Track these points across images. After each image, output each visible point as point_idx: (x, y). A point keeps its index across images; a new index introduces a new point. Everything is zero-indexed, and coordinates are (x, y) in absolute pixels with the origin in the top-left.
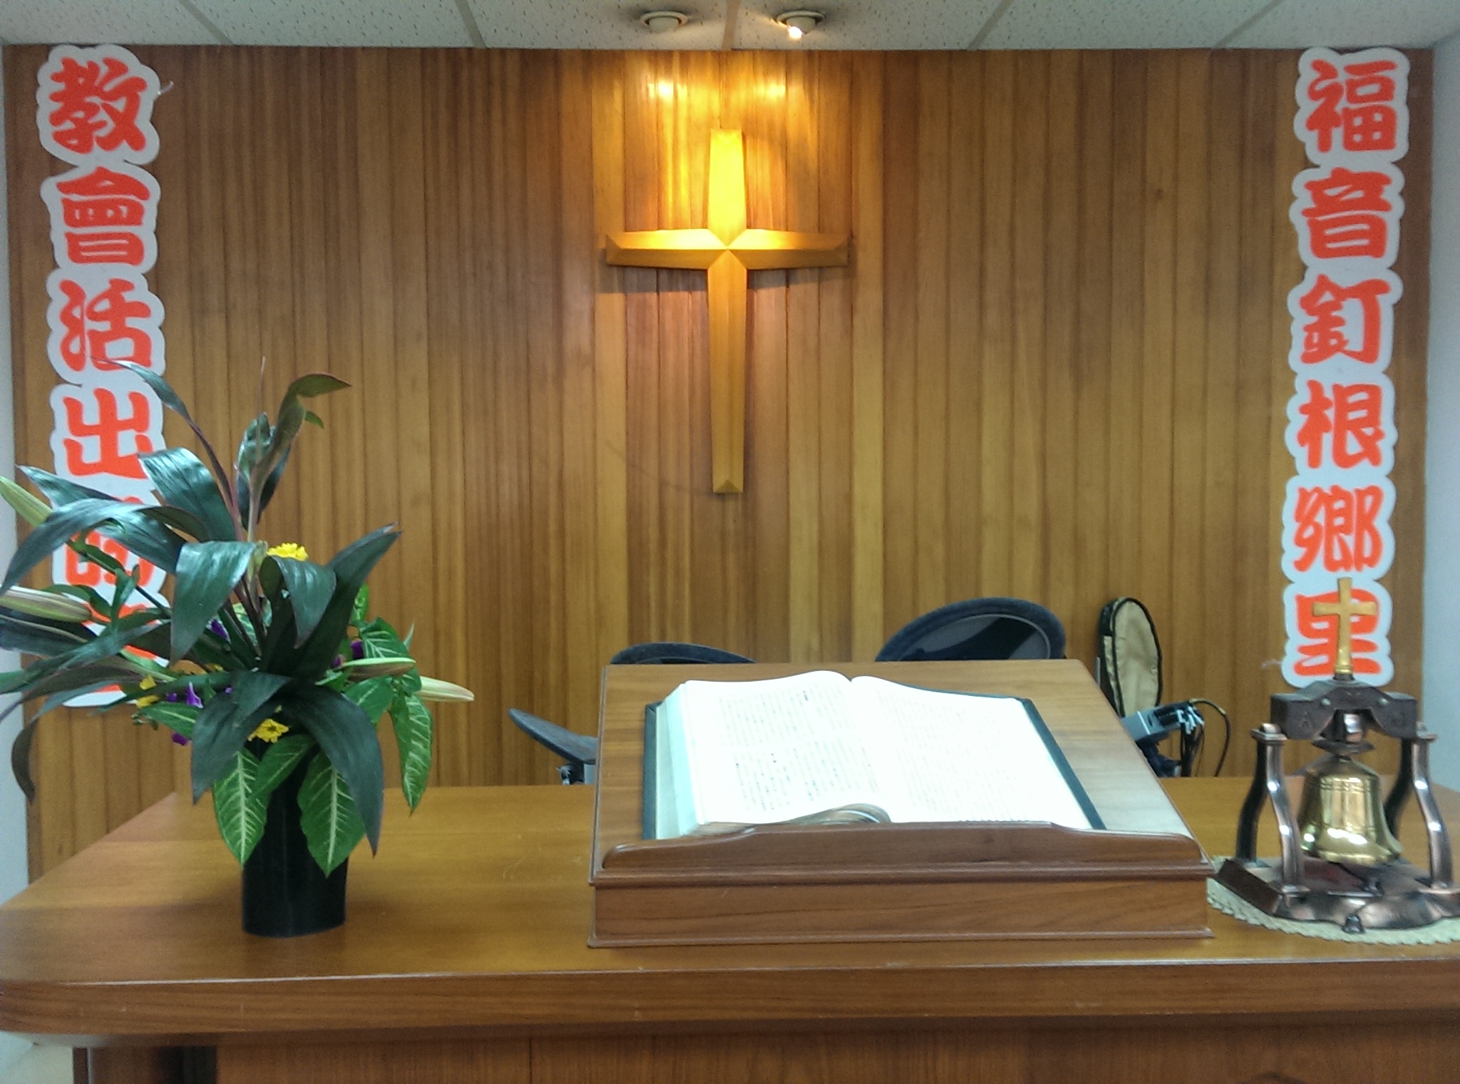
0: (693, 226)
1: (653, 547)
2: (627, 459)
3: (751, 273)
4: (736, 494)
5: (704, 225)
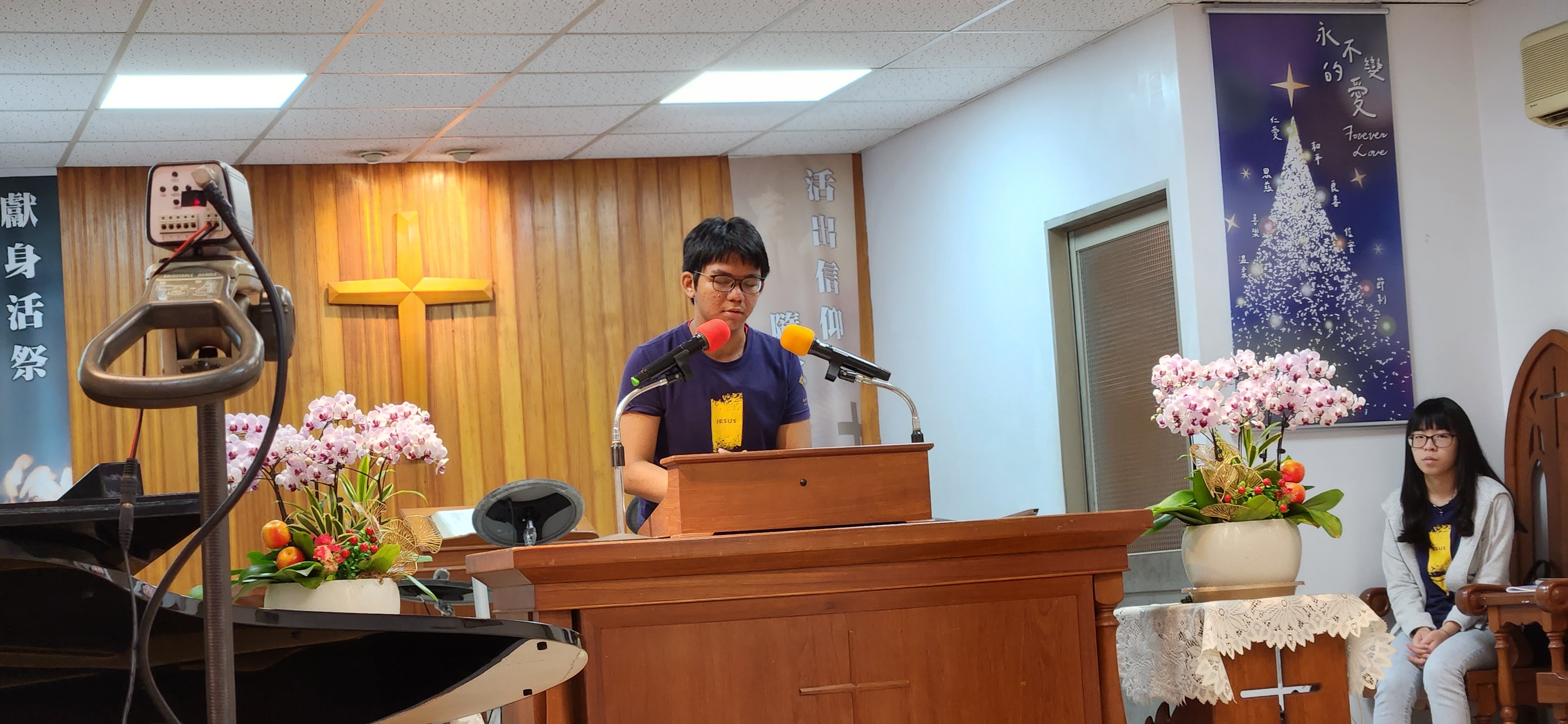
0: (386, 276)
3: (427, 306)
5: (395, 275)
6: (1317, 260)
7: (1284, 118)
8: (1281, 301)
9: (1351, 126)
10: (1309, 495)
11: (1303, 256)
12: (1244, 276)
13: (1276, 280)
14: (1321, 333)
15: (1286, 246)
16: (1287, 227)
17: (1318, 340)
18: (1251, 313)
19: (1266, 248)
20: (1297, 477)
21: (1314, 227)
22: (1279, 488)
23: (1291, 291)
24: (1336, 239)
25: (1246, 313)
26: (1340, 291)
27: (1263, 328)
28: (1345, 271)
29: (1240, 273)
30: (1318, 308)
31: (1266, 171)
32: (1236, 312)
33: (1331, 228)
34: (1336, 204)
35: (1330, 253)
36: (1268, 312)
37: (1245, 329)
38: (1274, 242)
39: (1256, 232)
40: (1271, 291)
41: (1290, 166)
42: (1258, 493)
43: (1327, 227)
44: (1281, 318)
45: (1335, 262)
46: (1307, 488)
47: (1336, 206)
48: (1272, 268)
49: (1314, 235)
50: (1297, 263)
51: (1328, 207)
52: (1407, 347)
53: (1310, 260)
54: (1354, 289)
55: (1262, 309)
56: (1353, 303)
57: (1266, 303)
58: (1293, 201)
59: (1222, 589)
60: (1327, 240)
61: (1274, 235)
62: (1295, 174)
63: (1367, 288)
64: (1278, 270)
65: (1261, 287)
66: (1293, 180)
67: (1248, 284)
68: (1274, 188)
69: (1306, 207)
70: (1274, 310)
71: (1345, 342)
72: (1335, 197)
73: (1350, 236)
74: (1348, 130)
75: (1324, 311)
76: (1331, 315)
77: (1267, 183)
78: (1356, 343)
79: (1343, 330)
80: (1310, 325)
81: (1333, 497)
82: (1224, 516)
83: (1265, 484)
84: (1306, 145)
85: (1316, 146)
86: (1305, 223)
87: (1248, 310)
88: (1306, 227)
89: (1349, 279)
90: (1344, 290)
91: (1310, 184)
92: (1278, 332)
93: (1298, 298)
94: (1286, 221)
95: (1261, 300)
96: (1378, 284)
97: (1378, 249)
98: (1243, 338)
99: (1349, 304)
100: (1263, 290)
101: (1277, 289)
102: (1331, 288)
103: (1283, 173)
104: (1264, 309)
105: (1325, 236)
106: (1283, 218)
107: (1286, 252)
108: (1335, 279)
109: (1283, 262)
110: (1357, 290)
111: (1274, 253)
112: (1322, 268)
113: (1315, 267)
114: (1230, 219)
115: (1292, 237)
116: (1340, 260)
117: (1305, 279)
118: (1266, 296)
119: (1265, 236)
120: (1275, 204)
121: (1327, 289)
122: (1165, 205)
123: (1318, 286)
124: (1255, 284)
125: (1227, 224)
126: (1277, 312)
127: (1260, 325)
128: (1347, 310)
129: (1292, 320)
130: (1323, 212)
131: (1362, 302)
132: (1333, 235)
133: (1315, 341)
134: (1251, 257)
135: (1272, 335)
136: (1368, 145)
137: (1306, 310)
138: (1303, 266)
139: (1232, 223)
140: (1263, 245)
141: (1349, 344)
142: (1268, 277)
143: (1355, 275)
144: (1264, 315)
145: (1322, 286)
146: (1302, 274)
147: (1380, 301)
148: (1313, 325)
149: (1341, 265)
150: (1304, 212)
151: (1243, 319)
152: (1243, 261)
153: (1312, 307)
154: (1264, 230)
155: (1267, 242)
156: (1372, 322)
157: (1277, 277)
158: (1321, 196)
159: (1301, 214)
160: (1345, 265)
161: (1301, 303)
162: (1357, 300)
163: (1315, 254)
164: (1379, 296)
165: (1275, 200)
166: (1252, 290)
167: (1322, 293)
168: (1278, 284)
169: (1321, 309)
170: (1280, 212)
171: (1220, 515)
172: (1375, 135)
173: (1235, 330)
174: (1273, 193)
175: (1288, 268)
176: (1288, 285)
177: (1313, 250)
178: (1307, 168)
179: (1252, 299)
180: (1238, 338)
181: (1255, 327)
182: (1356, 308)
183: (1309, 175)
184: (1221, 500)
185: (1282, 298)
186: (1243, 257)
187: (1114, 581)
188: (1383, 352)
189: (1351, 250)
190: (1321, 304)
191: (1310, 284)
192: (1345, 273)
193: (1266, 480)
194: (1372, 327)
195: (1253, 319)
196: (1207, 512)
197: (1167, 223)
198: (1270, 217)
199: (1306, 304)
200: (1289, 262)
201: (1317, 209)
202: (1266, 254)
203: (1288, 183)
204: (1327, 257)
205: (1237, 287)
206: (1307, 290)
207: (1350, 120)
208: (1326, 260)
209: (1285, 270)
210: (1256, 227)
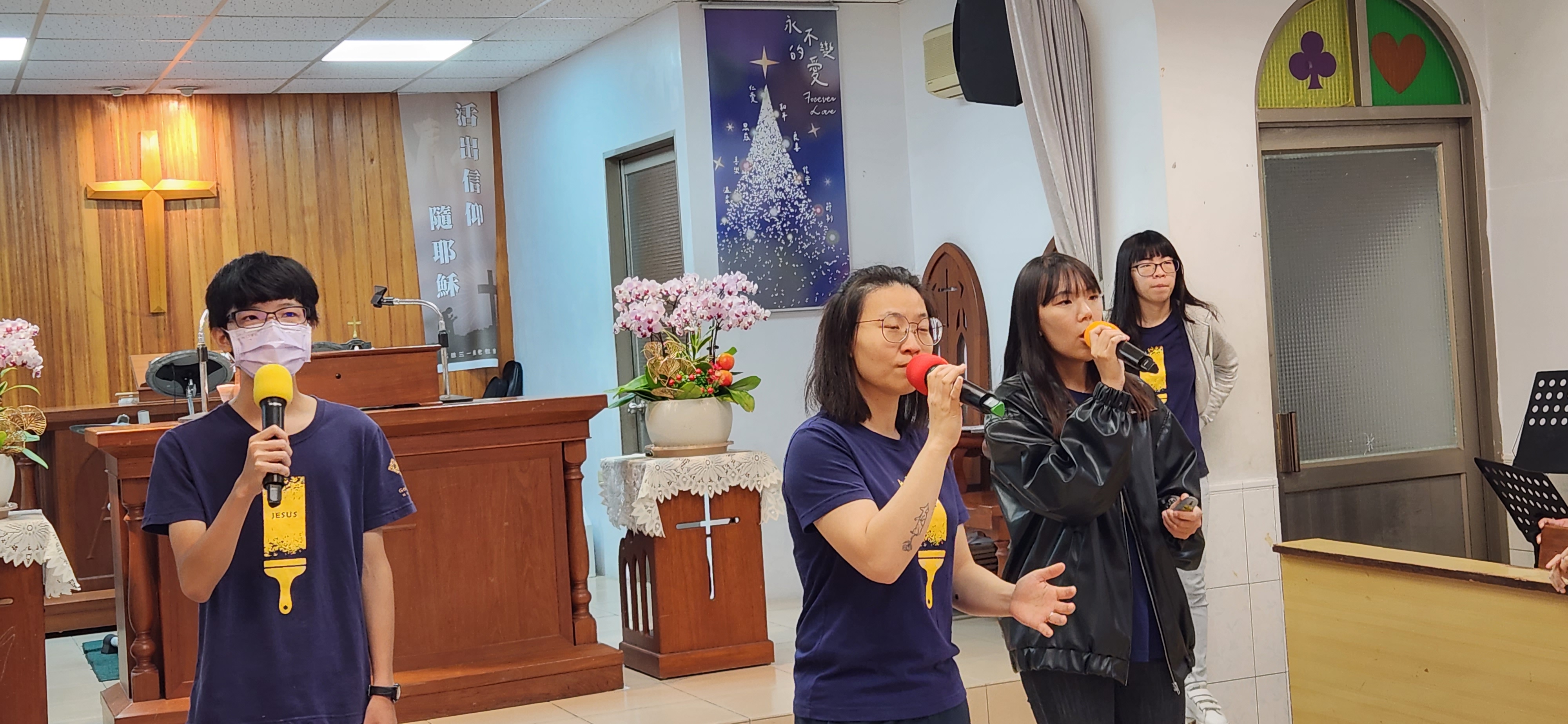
0: (133, 178)
1: (120, 345)
2: (104, 301)
3: (165, 201)
4: (164, 313)
5: (140, 178)
6: (782, 190)
7: (759, 87)
8: (755, 220)
9: (809, 93)
10: (735, 379)
11: (771, 187)
12: (727, 202)
13: (751, 205)
14: (784, 243)
15: (759, 180)
16: (760, 166)
17: (781, 248)
18: (732, 229)
19: (745, 182)
20: (727, 366)
21: (781, 166)
22: (708, 376)
23: (762, 213)
24: (797, 174)
25: (728, 229)
26: (798, 212)
27: (741, 239)
28: (803, 198)
29: (725, 200)
30: (782, 225)
31: (745, 125)
32: (721, 228)
33: (793, 167)
34: (797, 149)
35: (792, 185)
36: (747, 228)
37: (728, 240)
38: (750, 177)
39: (736, 170)
40: (747, 212)
41: (763, 122)
42: (692, 380)
43: (790, 166)
44: (754, 232)
45: (796, 191)
46: (734, 374)
47: (797, 150)
48: (749, 196)
49: (780, 172)
50: (767, 192)
51: (791, 151)
52: (848, 253)
53: (777, 190)
54: (809, 211)
55: (740, 226)
56: (809, 221)
57: (744, 222)
58: (764, 147)
59: (666, 449)
60: (790, 176)
61: (750, 172)
62: (767, 127)
63: (818, 210)
64: (753, 198)
65: (740, 210)
66: (765, 132)
67: (730, 208)
68: (751, 138)
69: (775, 152)
70: (749, 227)
71: (801, 249)
72: (797, 144)
73: (807, 172)
74: (807, 95)
75: (787, 227)
76: (792, 230)
77: (746, 134)
78: (810, 250)
79: (800, 241)
80: (776, 237)
81: (752, 382)
82: (669, 396)
83: (697, 373)
84: (775, 107)
85: (783, 107)
86: (774, 163)
87: (730, 226)
88: (774, 166)
89: (806, 204)
90: (802, 212)
91: (778, 134)
92: (752, 242)
93: (767, 218)
94: (760, 162)
95: (739, 219)
96: (827, 207)
97: (828, 182)
98: (726, 247)
99: (805, 222)
100: (741, 212)
101: (752, 211)
102: (792, 210)
103: (758, 127)
104: (742, 225)
105: (788, 173)
106: (757, 160)
107: (759, 184)
108: (795, 204)
109: (757, 191)
110: (812, 211)
111: (750, 185)
112: (786, 196)
113: (781, 195)
114: (717, 160)
115: (764, 173)
116: (799, 190)
117: (773, 204)
118: (744, 216)
119: (743, 173)
120: (751, 150)
121: (789, 211)
122: (673, 149)
123: (783, 209)
124: (735, 208)
125: (715, 165)
126: (752, 228)
127: (739, 238)
128: (803, 226)
129: (762, 234)
130: (787, 155)
131: (815, 220)
132: (795, 172)
133: (779, 249)
134: (732, 189)
135: (748, 245)
136: (822, 106)
137: (773, 226)
138: (772, 194)
139: (718, 163)
140: (742, 179)
141: (804, 251)
142: (746, 202)
143: (809, 201)
144: (742, 230)
145: (786, 209)
146: (771, 201)
147: (828, 219)
148: (779, 237)
149: (800, 194)
150: (773, 155)
151: (726, 233)
152: (727, 191)
153: (778, 224)
154: (744, 169)
155: (745, 177)
156: (822, 235)
157: (752, 203)
158: (787, 143)
159: (771, 156)
160: (802, 193)
161: (769, 221)
162: (812, 219)
163: (781, 185)
164: (828, 216)
165: (751, 146)
166: (733, 212)
167: (785, 213)
168: (753, 208)
169: (785, 225)
170: (756, 154)
171: (665, 395)
172: (827, 99)
173: (719, 241)
174: (751, 141)
175: (761, 196)
176: (760, 208)
177: (779, 183)
178: (776, 122)
179: (733, 218)
180: (721, 247)
181: (735, 239)
182: (809, 225)
183: (777, 128)
184: (665, 385)
185: (755, 218)
186: (727, 188)
187: (580, 445)
188: (830, 255)
189: (808, 183)
190: (784, 222)
191: (777, 208)
192: (802, 200)
193: (698, 370)
194: (822, 238)
195: (733, 233)
196: (656, 392)
197: (674, 161)
198: (747, 159)
199: (773, 222)
200: (761, 192)
201: (783, 153)
202: (744, 186)
203: (762, 134)
204: (790, 188)
205: (721, 211)
206: (774, 212)
207: (809, 87)
208: (789, 190)
209: (758, 197)
210: (737, 166)
